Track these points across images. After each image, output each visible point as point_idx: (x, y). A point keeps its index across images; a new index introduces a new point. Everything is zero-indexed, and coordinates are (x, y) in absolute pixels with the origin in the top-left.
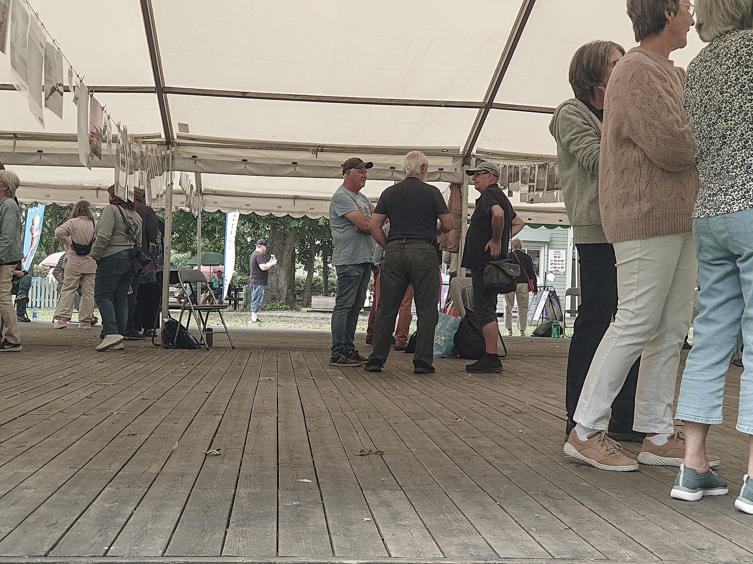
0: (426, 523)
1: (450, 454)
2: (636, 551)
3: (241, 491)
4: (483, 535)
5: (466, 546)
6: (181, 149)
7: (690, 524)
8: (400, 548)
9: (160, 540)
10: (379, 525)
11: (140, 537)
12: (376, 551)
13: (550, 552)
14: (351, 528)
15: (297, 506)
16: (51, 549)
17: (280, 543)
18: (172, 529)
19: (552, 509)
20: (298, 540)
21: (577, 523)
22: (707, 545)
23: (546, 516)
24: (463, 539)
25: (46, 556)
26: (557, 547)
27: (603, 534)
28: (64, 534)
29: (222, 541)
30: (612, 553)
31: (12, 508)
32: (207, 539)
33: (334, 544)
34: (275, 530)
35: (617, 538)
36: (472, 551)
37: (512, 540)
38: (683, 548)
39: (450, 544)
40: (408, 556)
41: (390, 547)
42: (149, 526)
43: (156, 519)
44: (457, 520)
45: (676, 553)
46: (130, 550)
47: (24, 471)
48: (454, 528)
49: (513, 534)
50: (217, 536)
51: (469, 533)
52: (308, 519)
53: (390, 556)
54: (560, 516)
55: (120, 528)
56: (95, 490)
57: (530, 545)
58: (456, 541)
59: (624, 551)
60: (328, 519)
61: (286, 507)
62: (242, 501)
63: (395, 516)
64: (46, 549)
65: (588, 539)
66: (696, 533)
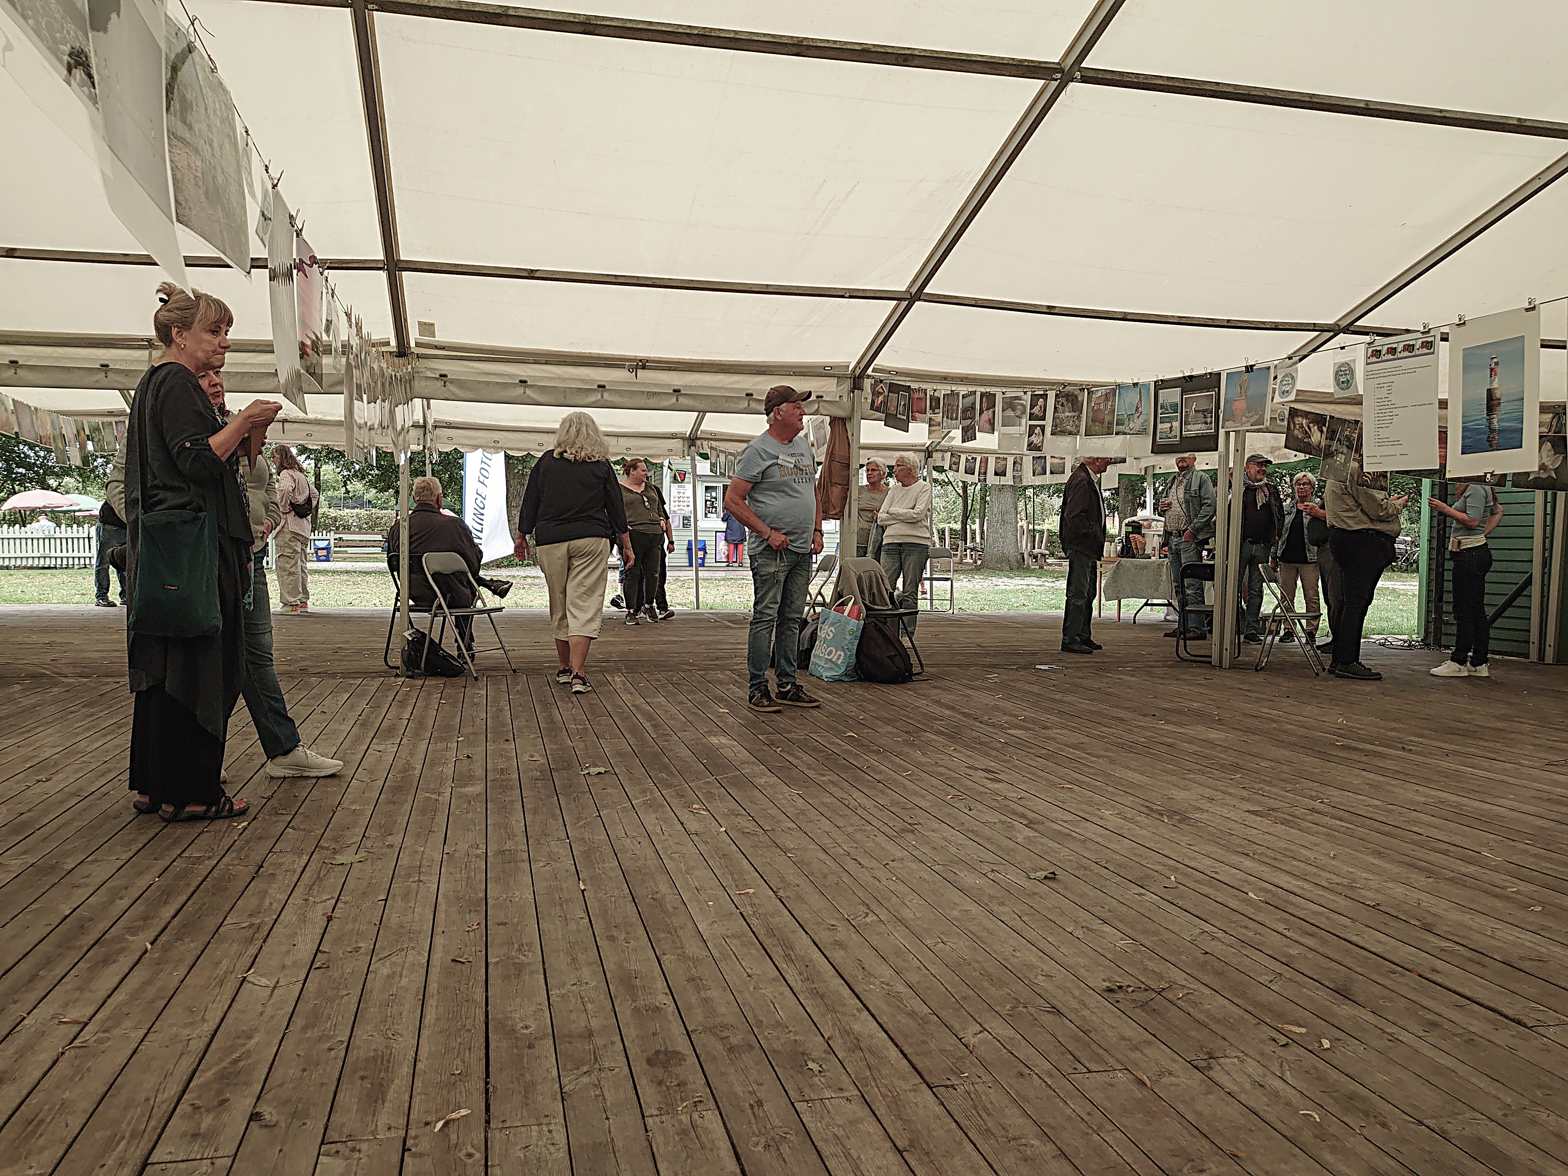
6: (422, 363)
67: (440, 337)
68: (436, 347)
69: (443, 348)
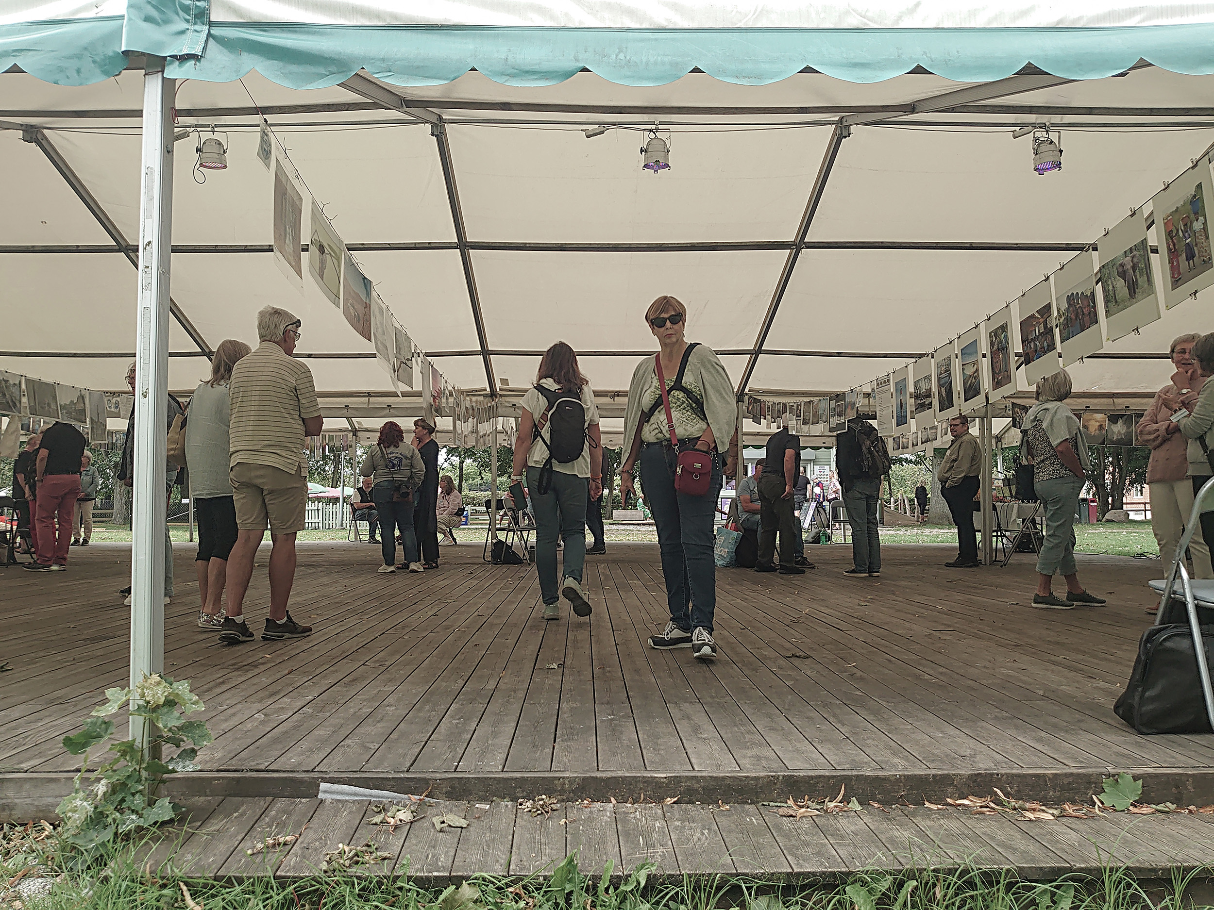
0: (723, 736)
1: (739, 665)
2: (907, 760)
3: (565, 706)
4: (773, 747)
5: (759, 758)
6: (503, 399)
7: (952, 731)
8: (702, 761)
9: (499, 755)
10: (682, 738)
11: (484, 752)
12: (681, 764)
13: (832, 762)
14: (659, 741)
15: (612, 720)
16: (412, 765)
17: (599, 758)
18: (509, 744)
19: (831, 719)
20: (614, 754)
21: (854, 733)
22: (969, 751)
23: (826, 727)
24: (755, 751)
25: (408, 771)
26: (836, 758)
27: (877, 743)
28: (421, 751)
29: (551, 756)
30: (886, 762)
31: (379, 725)
32: (538, 754)
33: (645, 758)
34: (595, 744)
35: (890, 748)
36: (764, 763)
37: (798, 751)
38: (947, 756)
39: (744, 757)
40: (709, 769)
41: (693, 760)
42: (490, 742)
43: (495, 734)
44: (749, 732)
45: (942, 761)
46: (476, 765)
47: (386, 689)
48: (747, 740)
49: (798, 745)
50: (547, 751)
51: (761, 745)
52: (621, 733)
53: (694, 769)
54: (838, 726)
55: (466, 744)
56: (444, 707)
57: (814, 756)
58: (749, 753)
59: (896, 760)
60: (639, 733)
61: (603, 721)
62: (566, 715)
63: (696, 729)
64: (408, 765)
65: (863, 748)
66: (958, 740)
67: (511, 386)
68: (510, 391)
69: (513, 391)
